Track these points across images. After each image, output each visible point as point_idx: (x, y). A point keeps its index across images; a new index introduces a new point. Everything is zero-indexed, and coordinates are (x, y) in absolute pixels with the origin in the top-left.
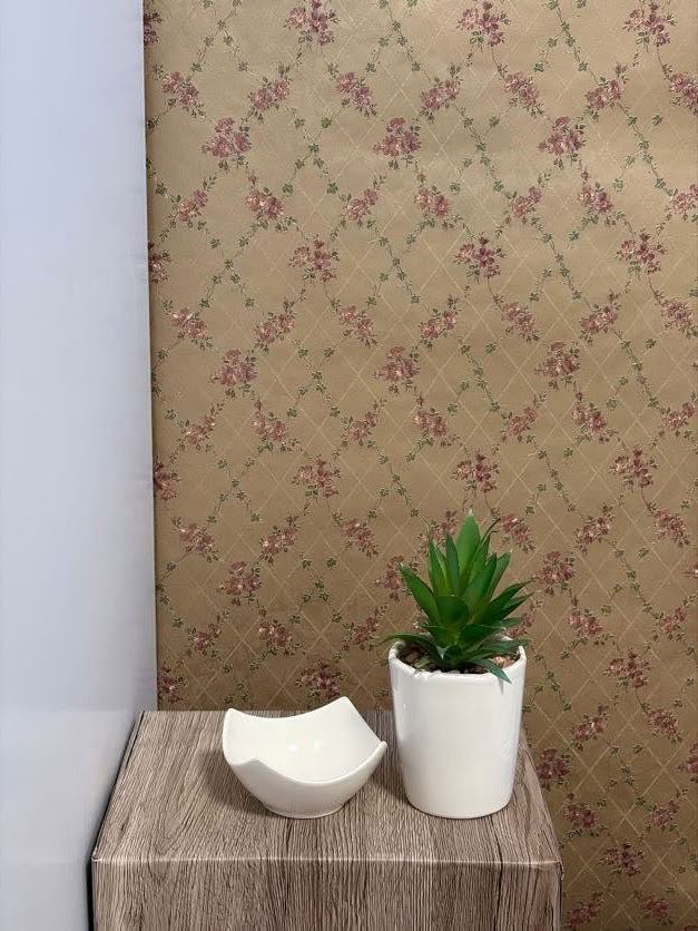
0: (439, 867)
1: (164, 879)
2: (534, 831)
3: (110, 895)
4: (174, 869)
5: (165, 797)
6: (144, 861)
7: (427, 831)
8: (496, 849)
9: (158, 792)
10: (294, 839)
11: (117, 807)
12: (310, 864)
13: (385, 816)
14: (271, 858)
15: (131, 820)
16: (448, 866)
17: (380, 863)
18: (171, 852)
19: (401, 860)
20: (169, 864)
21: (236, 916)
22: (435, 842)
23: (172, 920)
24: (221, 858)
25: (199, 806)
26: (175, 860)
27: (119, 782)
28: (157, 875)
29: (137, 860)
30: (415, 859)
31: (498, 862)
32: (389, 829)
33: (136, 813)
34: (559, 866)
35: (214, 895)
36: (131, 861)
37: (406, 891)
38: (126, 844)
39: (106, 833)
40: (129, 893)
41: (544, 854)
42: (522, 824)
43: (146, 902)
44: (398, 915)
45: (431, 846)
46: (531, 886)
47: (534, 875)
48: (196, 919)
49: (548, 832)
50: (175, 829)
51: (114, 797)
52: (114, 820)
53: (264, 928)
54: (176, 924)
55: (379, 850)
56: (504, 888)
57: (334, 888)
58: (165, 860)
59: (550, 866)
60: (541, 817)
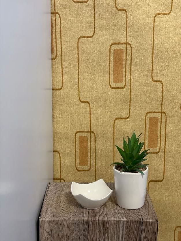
0: (127, 221)
1: (57, 224)
5: (57, 204)
6: (52, 219)
8: (141, 217)
12: (94, 221)
14: (84, 219)
17: (112, 220)
18: (59, 217)
19: (117, 219)
21: (75, 233)
23: (59, 234)
24: (72, 219)
25: (65, 206)
26: (60, 219)
27: (45, 200)
28: (55, 223)
31: (142, 220)
33: (49, 207)
34: (157, 221)
35: (70, 228)
36: (49, 219)
37: (118, 227)
38: (47, 215)
39: (42, 212)
40: (49, 228)
41: (153, 218)
42: (147, 211)
43: (53, 230)
44: (116, 233)
45: (125, 216)
46: (150, 226)
47: (151, 223)
48: (65, 234)
49: (154, 213)
50: (59, 212)
51: (44, 204)
52: (44, 209)
53: (82, 237)
54: (60, 236)
55: (111, 217)
56: (143, 226)
57: (100, 226)
58: (58, 219)
59: (155, 221)
60: (152, 209)
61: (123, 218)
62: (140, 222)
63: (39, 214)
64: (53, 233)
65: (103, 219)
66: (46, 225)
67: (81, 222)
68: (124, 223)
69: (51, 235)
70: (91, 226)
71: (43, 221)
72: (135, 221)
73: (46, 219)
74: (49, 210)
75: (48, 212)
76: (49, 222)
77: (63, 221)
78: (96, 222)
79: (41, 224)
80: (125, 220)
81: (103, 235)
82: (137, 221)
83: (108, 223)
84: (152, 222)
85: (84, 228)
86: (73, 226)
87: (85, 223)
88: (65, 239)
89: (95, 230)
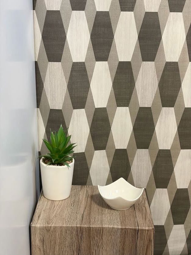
1: (50, 230)
2: (147, 220)
5: (50, 209)
6: (44, 226)
8: (137, 224)
11: (37, 211)
12: (88, 228)
14: (78, 226)
15: (41, 214)
16: (124, 229)
17: (106, 227)
18: (51, 223)
19: (112, 227)
20: (51, 227)
21: (68, 240)
22: (121, 222)
24: (65, 225)
25: (59, 211)
26: (53, 225)
27: (38, 204)
31: (137, 228)
32: (109, 218)
34: (154, 229)
35: (63, 235)
36: (41, 226)
37: (113, 234)
38: (39, 221)
39: (34, 218)
40: (41, 234)
41: (150, 226)
42: (144, 218)
44: (111, 241)
46: (146, 234)
48: (58, 241)
49: (151, 220)
50: (52, 217)
52: (36, 215)
53: (76, 244)
54: (53, 242)
55: (106, 224)
56: (139, 234)
57: (94, 233)
59: (151, 229)
60: (149, 216)
61: (117, 225)
62: (135, 230)
63: (31, 220)
64: (45, 239)
65: (97, 226)
66: (38, 232)
67: (74, 229)
68: (119, 231)
69: (43, 241)
70: (84, 233)
71: (35, 227)
72: (130, 229)
73: (38, 225)
75: (41, 217)
76: (42, 229)
77: (55, 228)
79: (32, 230)
80: (120, 227)
81: (97, 242)
83: (103, 230)
84: (148, 230)
85: (77, 235)
86: (66, 232)
87: (79, 230)
88: (58, 246)
89: (89, 237)
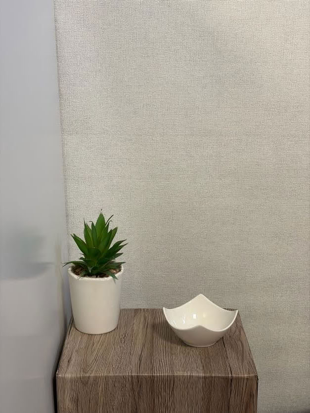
0: (205, 378)
1: (87, 383)
2: (245, 361)
3: (64, 391)
4: (91, 380)
5: (87, 347)
6: (78, 376)
7: (199, 361)
8: (229, 370)
9: (83, 345)
10: (142, 366)
11: (66, 352)
12: (150, 377)
13: (182, 355)
14: (133, 374)
15: (72, 358)
16: (208, 378)
17: (180, 376)
18: (90, 372)
19: (189, 374)
20: (89, 377)
21: (118, 399)
22: (203, 367)
23: (91, 401)
24: (111, 374)
25: (101, 351)
26: (92, 375)
27: (66, 341)
28: (84, 381)
29: (76, 375)
30: (195, 374)
31: (230, 375)
32: (183, 361)
33: (74, 354)
34: (256, 377)
35: (109, 390)
36: (73, 376)
37: (191, 387)
38: (70, 368)
39: (61, 363)
40: (73, 389)
41: (250, 372)
42: (240, 358)
43: (79, 393)
45: (201, 368)
46: (244, 385)
47: (245, 381)
48: (101, 400)
49: (251, 362)
50: (91, 362)
51: (64, 348)
52: (65, 358)
55: (179, 371)
56: (233, 386)
57: (160, 386)
58: (87, 375)
59: (252, 377)
60: (248, 355)
61: (198, 372)
64: (80, 398)
65: (165, 374)
66: (68, 386)
67: (127, 379)
68: (201, 380)
69: (76, 401)
70: (144, 386)
71: (64, 378)
72: (218, 377)
73: (68, 376)
74: (73, 359)
75: (72, 362)
76: (74, 381)
78: (152, 379)
79: (59, 384)
80: (202, 375)
81: (165, 401)
82: (223, 378)
83: (174, 381)
84: (247, 379)
85: (133, 389)
87: (135, 381)
88: (101, 408)
89: (152, 393)
